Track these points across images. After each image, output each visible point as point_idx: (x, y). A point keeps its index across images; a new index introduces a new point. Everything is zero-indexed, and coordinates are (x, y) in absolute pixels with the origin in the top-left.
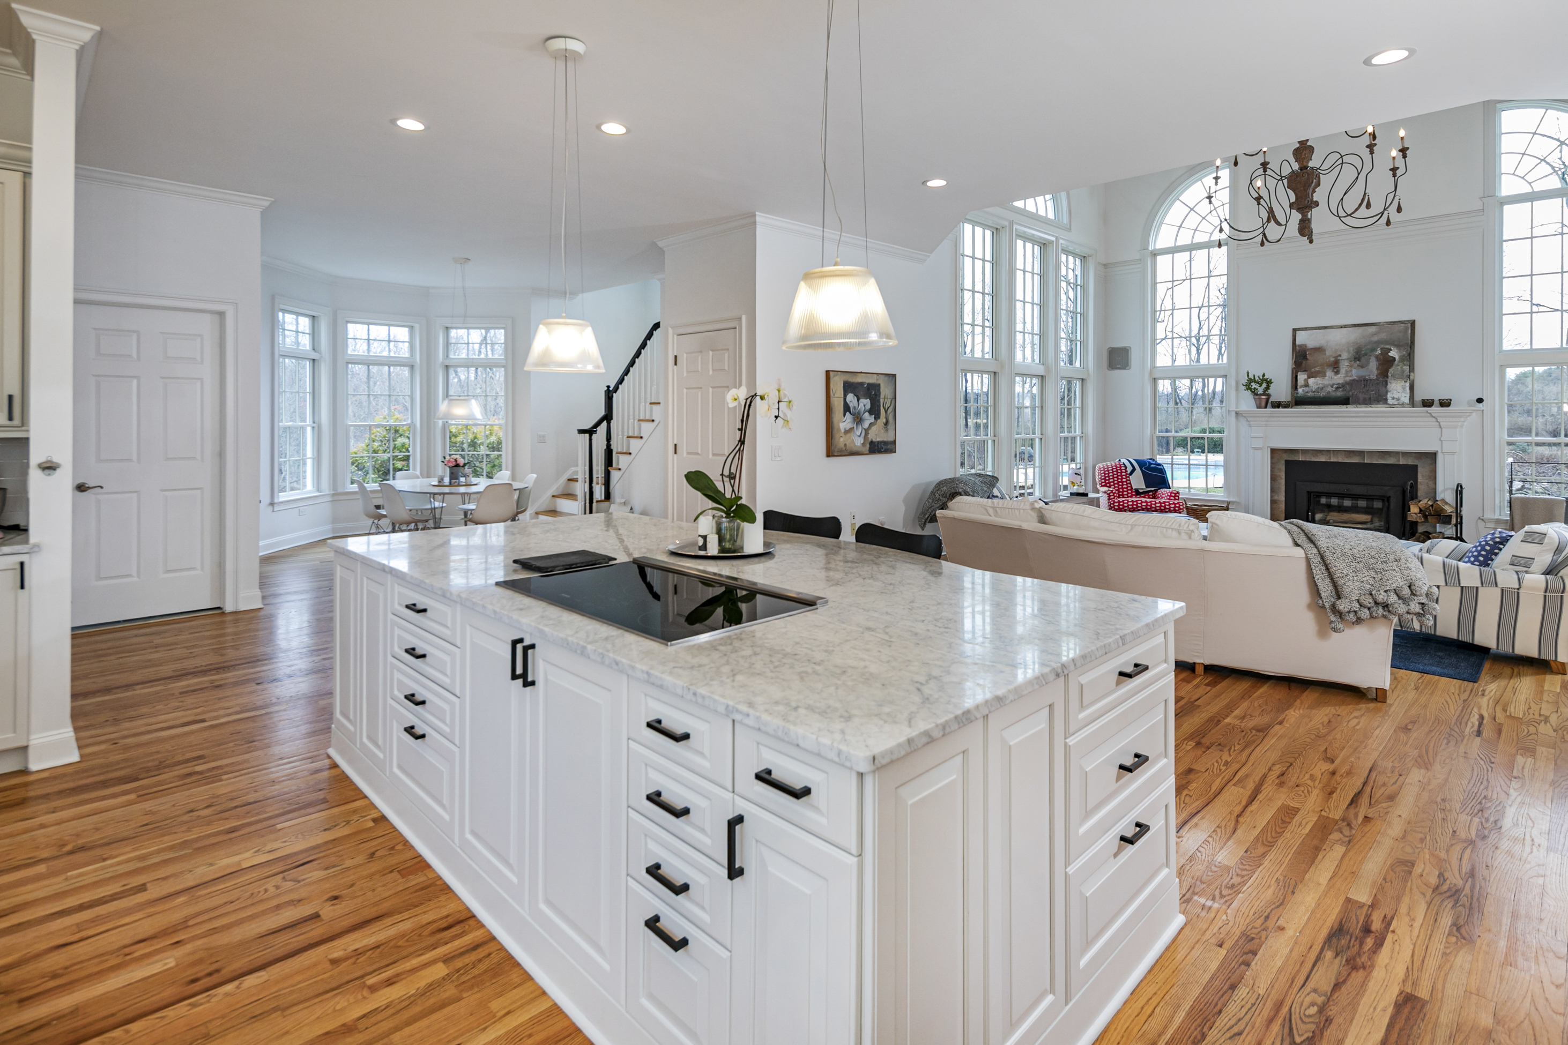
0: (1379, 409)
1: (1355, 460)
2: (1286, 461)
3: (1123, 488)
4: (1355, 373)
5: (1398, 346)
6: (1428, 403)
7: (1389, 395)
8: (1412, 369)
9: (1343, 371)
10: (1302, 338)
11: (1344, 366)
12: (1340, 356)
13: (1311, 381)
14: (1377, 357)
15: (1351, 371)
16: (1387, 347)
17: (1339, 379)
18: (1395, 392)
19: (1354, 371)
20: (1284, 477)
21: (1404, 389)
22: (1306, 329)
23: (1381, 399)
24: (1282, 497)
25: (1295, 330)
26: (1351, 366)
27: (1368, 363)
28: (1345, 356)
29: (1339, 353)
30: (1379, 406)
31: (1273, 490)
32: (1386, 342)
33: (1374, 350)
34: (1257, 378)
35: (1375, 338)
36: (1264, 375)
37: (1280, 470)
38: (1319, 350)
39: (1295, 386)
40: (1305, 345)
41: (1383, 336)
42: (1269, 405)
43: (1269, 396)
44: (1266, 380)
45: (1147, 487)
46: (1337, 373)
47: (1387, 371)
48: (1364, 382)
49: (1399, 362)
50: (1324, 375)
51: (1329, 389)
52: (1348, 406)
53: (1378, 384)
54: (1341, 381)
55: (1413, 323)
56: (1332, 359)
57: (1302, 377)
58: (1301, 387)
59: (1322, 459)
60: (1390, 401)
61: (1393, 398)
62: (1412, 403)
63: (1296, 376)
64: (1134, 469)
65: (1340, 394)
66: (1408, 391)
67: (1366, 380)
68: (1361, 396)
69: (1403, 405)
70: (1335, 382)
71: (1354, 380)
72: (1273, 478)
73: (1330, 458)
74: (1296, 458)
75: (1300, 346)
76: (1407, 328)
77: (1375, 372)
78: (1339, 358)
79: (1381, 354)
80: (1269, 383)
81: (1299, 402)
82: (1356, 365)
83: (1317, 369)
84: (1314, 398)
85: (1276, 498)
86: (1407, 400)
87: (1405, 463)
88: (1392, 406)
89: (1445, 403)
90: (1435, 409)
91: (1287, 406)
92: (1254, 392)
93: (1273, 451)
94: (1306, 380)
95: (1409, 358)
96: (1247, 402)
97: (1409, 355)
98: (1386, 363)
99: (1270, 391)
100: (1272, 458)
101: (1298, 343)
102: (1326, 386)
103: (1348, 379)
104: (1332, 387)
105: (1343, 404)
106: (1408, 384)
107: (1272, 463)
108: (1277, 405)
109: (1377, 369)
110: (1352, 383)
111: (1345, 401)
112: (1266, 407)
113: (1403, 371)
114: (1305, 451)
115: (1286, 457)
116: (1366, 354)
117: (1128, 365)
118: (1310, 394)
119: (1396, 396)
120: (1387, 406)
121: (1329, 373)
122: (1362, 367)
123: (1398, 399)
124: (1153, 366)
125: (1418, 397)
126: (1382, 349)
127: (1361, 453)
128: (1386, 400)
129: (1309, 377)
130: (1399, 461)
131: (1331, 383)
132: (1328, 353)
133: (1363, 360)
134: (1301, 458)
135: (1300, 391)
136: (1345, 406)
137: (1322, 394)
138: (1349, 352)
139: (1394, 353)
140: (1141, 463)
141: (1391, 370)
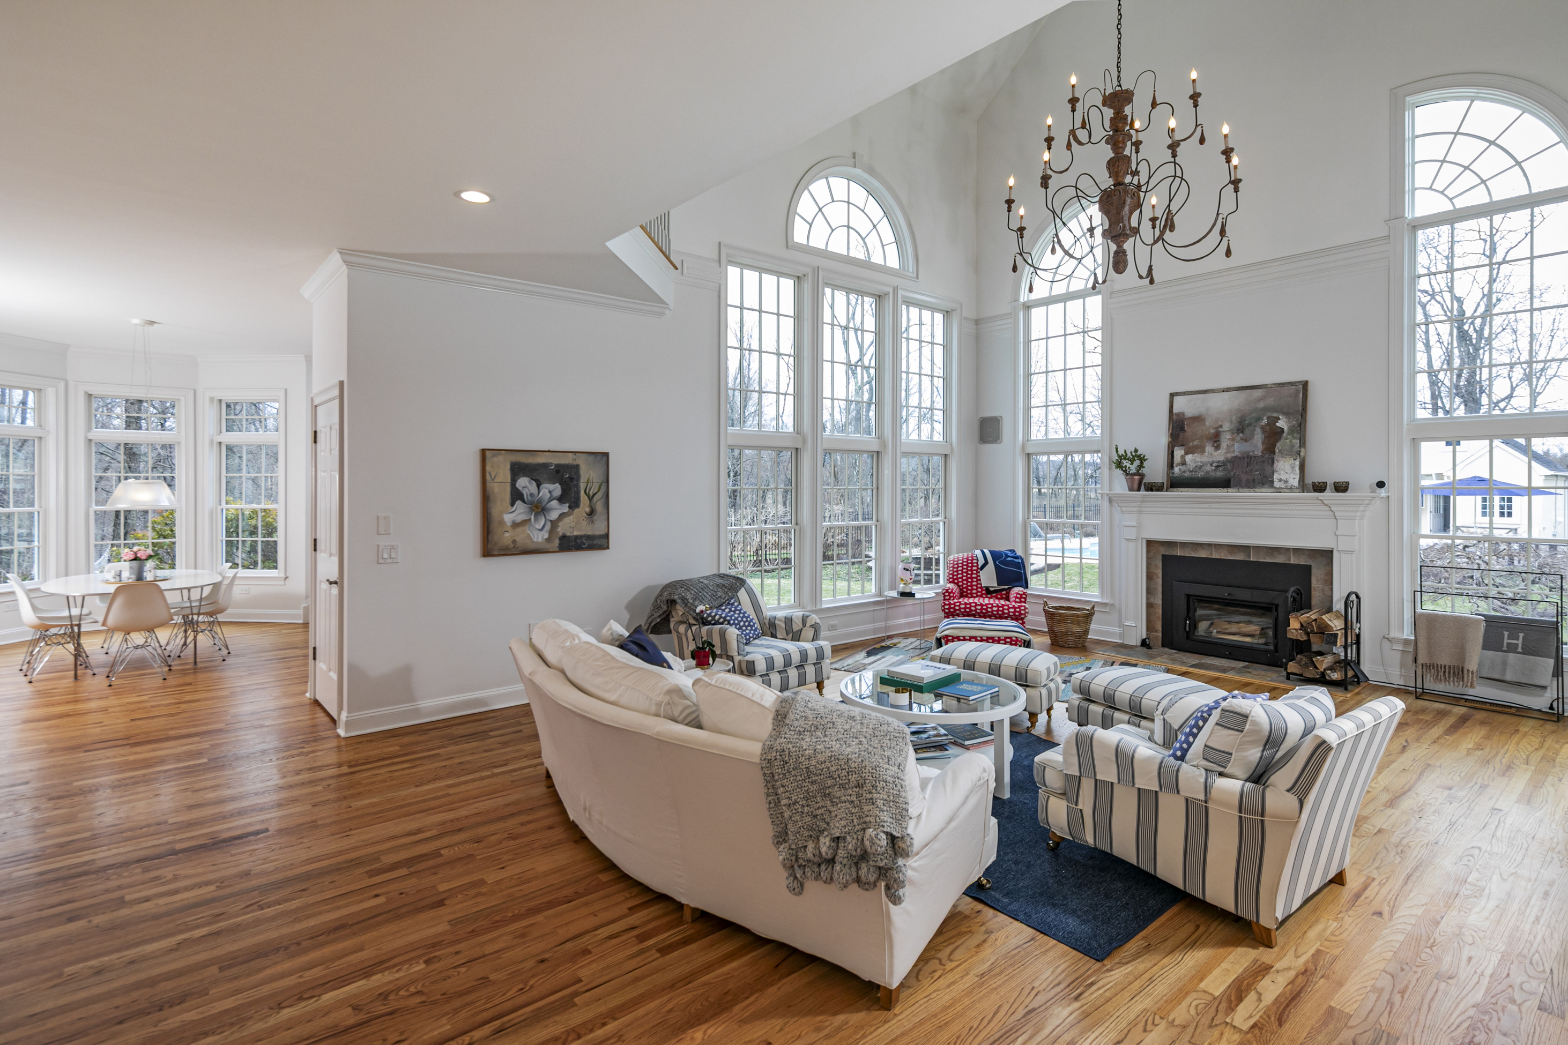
0: (1263, 494)
1: (1240, 557)
2: (1163, 556)
3: (972, 586)
4: (1238, 449)
5: (1287, 414)
6: (1319, 488)
7: (1276, 476)
8: (1303, 444)
9: (1224, 445)
10: (1181, 405)
11: (1226, 439)
12: (1221, 426)
13: (1189, 458)
14: (1262, 428)
15: (1233, 445)
16: (1275, 415)
17: (1219, 456)
18: (1282, 472)
19: (1236, 445)
20: (1160, 575)
21: (1293, 468)
22: (1184, 394)
23: (1265, 480)
24: (1158, 600)
25: (1172, 395)
26: (1233, 440)
27: (1252, 436)
28: (1226, 426)
29: (1220, 423)
30: (1263, 490)
31: (1149, 591)
32: (1274, 409)
33: (1259, 419)
34: (1129, 454)
35: (1261, 405)
36: (1136, 451)
37: (1156, 566)
38: (1198, 419)
39: (1171, 465)
40: (1183, 414)
41: (1270, 401)
42: (1143, 487)
43: (1142, 476)
44: (1139, 457)
45: (999, 584)
46: (1217, 448)
47: (1274, 446)
48: (1247, 459)
49: (1288, 434)
50: (1203, 452)
51: (1208, 468)
52: (1230, 490)
53: (1263, 462)
54: (1222, 459)
55: (1305, 384)
56: (1212, 431)
57: (1179, 453)
58: (1178, 465)
59: (1203, 554)
60: (1277, 484)
61: (1280, 480)
62: (1303, 487)
63: (1173, 452)
64: (986, 563)
65: (1220, 474)
66: (1297, 469)
67: (1249, 457)
68: (1244, 477)
69: (1291, 489)
70: (1215, 459)
71: (1236, 457)
72: (1150, 577)
73: (1211, 554)
74: (1174, 553)
75: (1177, 414)
76: (1297, 392)
77: (1260, 447)
78: (1220, 429)
79: (1268, 424)
80: (1142, 459)
81: (1176, 483)
82: (1238, 438)
83: (1196, 443)
84: (1191, 479)
85: (1152, 600)
86: (1295, 483)
87: (1296, 562)
88: (1279, 490)
89: (1342, 488)
90: (1329, 495)
91: (1159, 488)
92: (1126, 472)
93: (1150, 543)
94: (1183, 457)
95: (1300, 429)
96: (1120, 484)
97: (1300, 425)
98: (1273, 435)
99: (1144, 471)
100: (1148, 552)
101: (1175, 411)
102: (1204, 464)
103: (1229, 456)
104: (1211, 465)
105: (1223, 487)
106: (1297, 463)
107: (1148, 558)
108: (1151, 488)
109: (1263, 443)
110: (1234, 461)
111: (1225, 484)
112: (1139, 490)
113: (1292, 446)
114: (1184, 545)
115: (1163, 551)
116: (1250, 425)
117: (999, 439)
118: (1187, 474)
119: (1283, 478)
120: (1273, 490)
121: (1209, 448)
122: (1246, 441)
123: (1286, 482)
124: (1027, 439)
125: (1309, 480)
126: (1268, 418)
127: (1246, 548)
128: (1272, 482)
129: (1186, 453)
130: (1289, 559)
131: (1211, 460)
132: (1207, 423)
133: (1247, 431)
134: (1179, 552)
135: (1176, 469)
136: (1225, 490)
137: (1200, 474)
138: (1231, 422)
139: (1282, 423)
140: (996, 555)
141: (1278, 445)
